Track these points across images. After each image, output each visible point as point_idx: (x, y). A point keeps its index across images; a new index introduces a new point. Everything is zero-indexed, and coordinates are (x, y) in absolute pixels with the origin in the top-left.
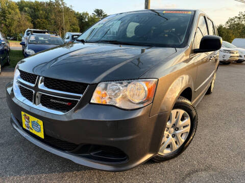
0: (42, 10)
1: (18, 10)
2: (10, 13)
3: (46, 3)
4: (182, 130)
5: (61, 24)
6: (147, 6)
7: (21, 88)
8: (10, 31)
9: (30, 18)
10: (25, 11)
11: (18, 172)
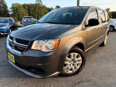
0: (33, 7)
1: (23, 8)
2: (19, 9)
3: (35, 4)
4: (78, 62)
5: (40, 13)
6: (78, 4)
7: (9, 43)
8: (19, 17)
9: (28, 11)
10: (26, 8)
11: (7, 77)
